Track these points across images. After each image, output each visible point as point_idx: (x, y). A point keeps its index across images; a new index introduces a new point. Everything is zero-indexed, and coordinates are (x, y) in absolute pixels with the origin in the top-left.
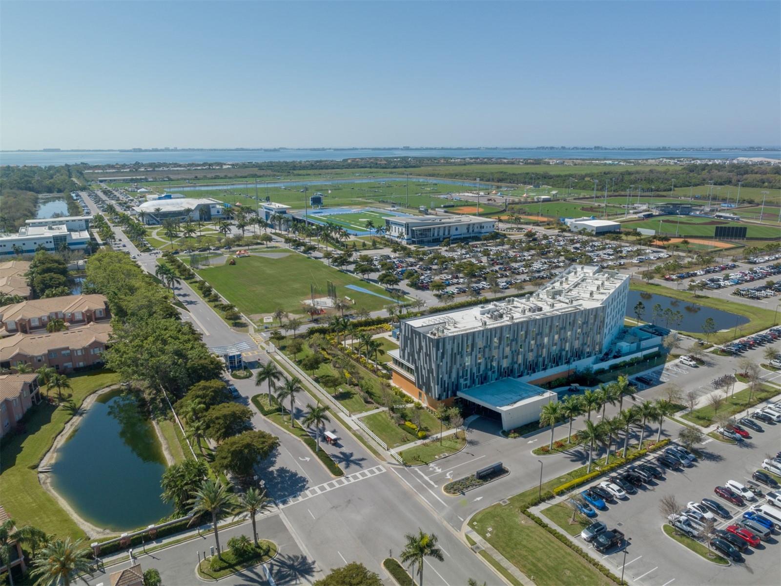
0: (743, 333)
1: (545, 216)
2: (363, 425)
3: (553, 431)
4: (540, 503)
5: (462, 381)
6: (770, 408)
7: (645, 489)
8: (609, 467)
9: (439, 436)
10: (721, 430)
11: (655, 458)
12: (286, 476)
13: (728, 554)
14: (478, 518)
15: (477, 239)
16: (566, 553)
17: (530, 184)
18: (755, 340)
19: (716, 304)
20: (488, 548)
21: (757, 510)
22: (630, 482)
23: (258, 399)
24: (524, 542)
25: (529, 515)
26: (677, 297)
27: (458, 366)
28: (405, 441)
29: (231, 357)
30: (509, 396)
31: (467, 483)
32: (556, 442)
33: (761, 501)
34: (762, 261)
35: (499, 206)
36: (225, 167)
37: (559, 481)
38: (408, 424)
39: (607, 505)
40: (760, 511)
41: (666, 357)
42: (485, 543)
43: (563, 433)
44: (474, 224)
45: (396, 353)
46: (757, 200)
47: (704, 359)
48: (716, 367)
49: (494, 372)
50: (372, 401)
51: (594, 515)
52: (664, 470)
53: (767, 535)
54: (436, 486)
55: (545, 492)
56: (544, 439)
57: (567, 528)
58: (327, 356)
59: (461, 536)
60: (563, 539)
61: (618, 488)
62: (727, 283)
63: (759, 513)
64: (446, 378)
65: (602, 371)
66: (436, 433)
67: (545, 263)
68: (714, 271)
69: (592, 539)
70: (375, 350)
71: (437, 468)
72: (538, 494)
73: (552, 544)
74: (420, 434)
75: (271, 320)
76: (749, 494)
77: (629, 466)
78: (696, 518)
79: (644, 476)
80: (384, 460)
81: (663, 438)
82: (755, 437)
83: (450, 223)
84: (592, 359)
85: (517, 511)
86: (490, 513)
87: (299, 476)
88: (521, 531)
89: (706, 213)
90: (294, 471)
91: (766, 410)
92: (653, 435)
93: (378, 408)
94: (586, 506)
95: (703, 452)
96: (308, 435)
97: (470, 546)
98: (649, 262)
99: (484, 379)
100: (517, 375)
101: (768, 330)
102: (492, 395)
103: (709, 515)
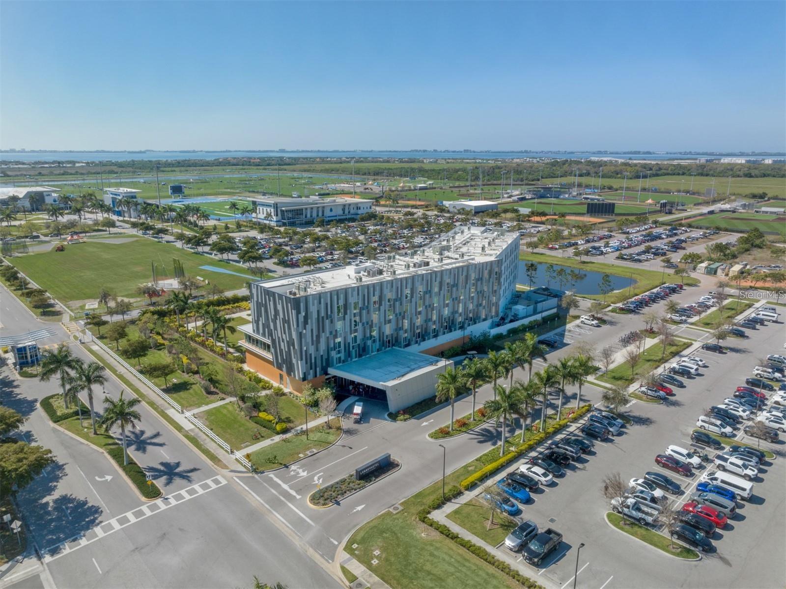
0: (637, 291)
1: (423, 201)
2: (200, 424)
3: (453, 406)
4: (444, 503)
5: (333, 354)
6: (684, 361)
7: (574, 468)
8: (526, 446)
9: (304, 427)
10: (643, 389)
11: (578, 428)
12: (67, 508)
13: (695, 543)
14: (359, 538)
15: (353, 220)
16: (488, 574)
17: (406, 176)
18: (650, 297)
19: (602, 268)
20: (375, 583)
21: (712, 479)
22: (555, 461)
23: (51, 400)
24: (428, 567)
25: (432, 524)
26: (563, 264)
27: (328, 335)
28: (257, 438)
29: (20, 350)
30: (394, 369)
31: (343, 487)
32: (457, 421)
33: (710, 467)
34: (634, 231)
35: (376, 193)
36: (77, 165)
37: (466, 471)
38: (262, 415)
39: (532, 495)
40: (716, 479)
41: (566, 318)
42: (370, 576)
43: (465, 409)
44: (350, 205)
45: (248, 329)
46: (615, 187)
47: (605, 318)
48: (619, 325)
49: (374, 341)
50: (217, 391)
51: (518, 512)
52: (592, 442)
53: (733, 510)
54: (298, 497)
55: (450, 487)
56: (443, 418)
57: (484, 536)
58: (161, 341)
59: (334, 570)
60: (481, 554)
61: (543, 471)
62: (609, 250)
63: (715, 482)
64: (312, 350)
65: (499, 337)
66: (302, 424)
67: (426, 238)
68: (593, 241)
69: (521, 548)
70: (223, 327)
71: (300, 471)
72: (441, 491)
73: (467, 564)
74: (278, 428)
75: (96, 306)
76: (695, 460)
77: (550, 442)
78: (645, 499)
79: (572, 452)
80: (225, 467)
81: (582, 404)
82: (679, 394)
83: (324, 203)
84: (488, 323)
85: (414, 519)
86: (375, 527)
87: (90, 505)
88: (422, 549)
89: (574, 197)
90: (82, 498)
91: (683, 364)
92: (569, 401)
93: (224, 399)
94: (506, 501)
95: (629, 416)
96: (117, 444)
97: (347, 583)
98: (531, 235)
99: (363, 351)
100: (403, 344)
101: (658, 288)
102: (374, 369)
103: (658, 493)
